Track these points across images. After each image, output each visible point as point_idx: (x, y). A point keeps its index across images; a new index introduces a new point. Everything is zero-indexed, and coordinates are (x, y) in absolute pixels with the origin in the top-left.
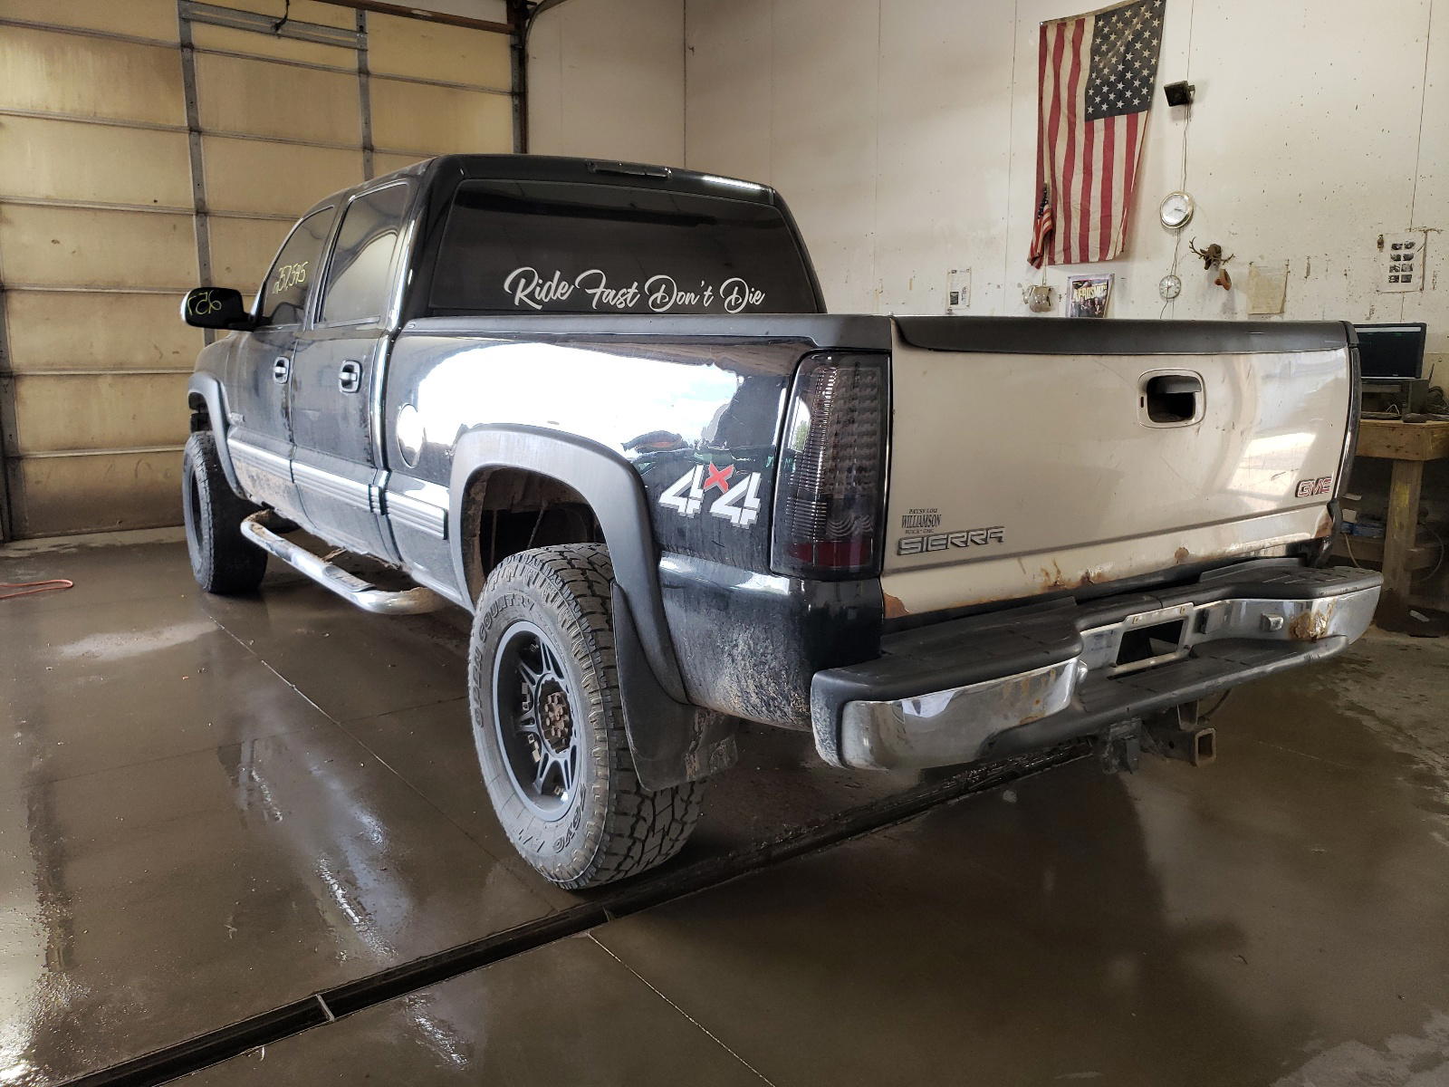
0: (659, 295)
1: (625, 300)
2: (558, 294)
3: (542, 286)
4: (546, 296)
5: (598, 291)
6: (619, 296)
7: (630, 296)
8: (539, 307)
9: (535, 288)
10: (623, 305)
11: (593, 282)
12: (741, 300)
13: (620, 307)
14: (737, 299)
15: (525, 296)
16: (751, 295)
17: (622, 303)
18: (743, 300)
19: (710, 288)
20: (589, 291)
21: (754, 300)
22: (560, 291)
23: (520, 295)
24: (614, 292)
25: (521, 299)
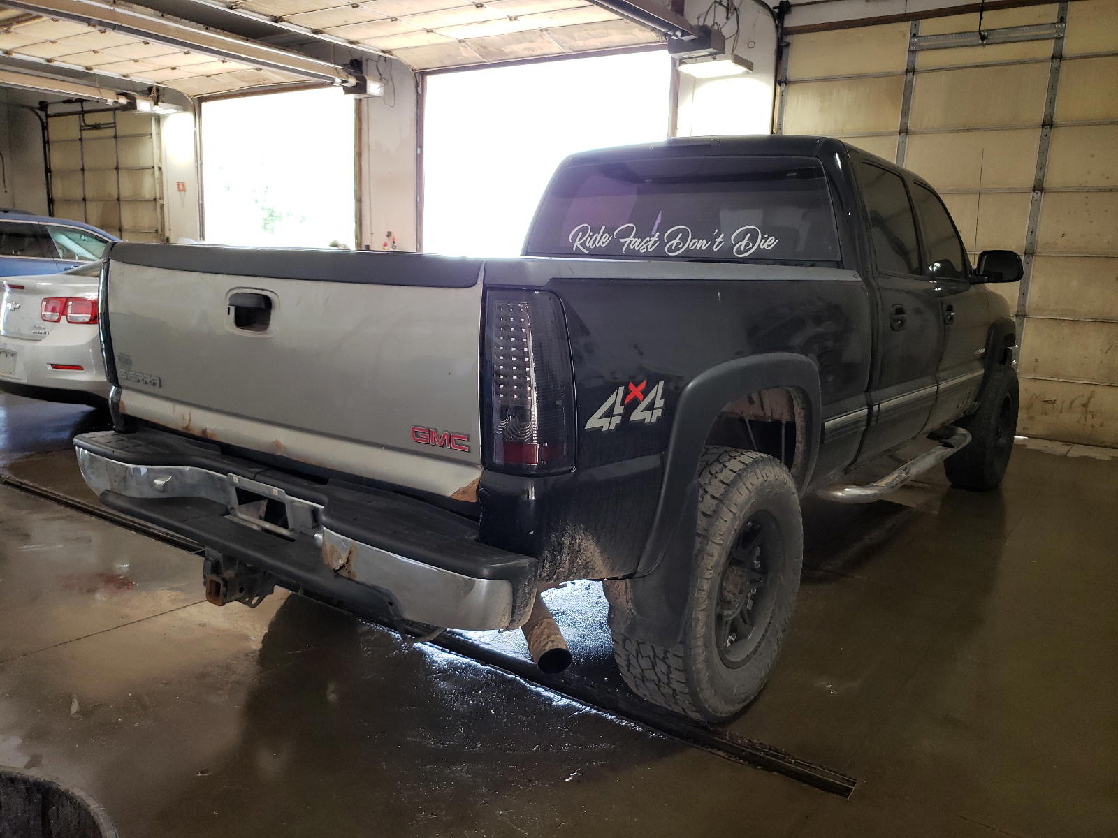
0: (675, 242)
1: (647, 247)
2: (601, 243)
3: (591, 237)
4: (593, 245)
5: (628, 240)
6: (643, 243)
7: (651, 243)
8: (587, 252)
9: (587, 239)
10: (645, 250)
11: (626, 233)
12: (751, 245)
13: (642, 251)
14: (747, 245)
15: (580, 244)
16: (763, 241)
17: (644, 249)
18: (753, 246)
19: (722, 235)
20: (622, 240)
21: (765, 245)
22: (602, 240)
23: (577, 244)
24: (640, 240)
25: (577, 247)
